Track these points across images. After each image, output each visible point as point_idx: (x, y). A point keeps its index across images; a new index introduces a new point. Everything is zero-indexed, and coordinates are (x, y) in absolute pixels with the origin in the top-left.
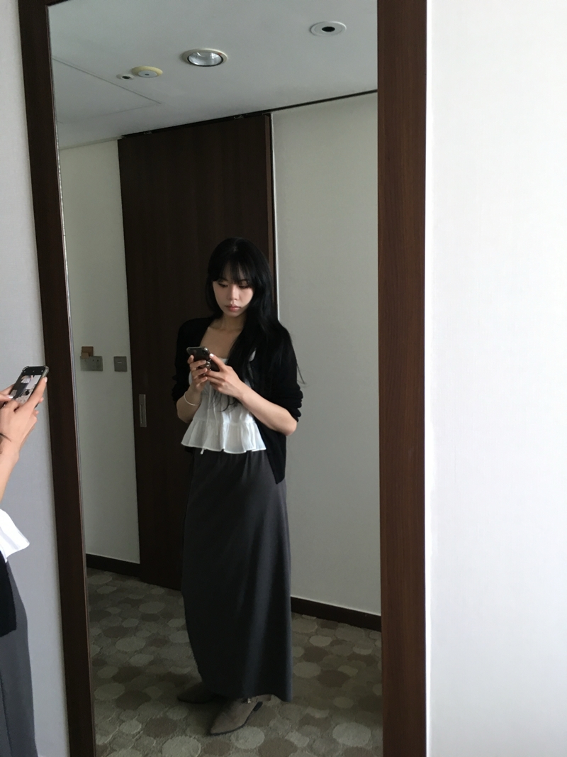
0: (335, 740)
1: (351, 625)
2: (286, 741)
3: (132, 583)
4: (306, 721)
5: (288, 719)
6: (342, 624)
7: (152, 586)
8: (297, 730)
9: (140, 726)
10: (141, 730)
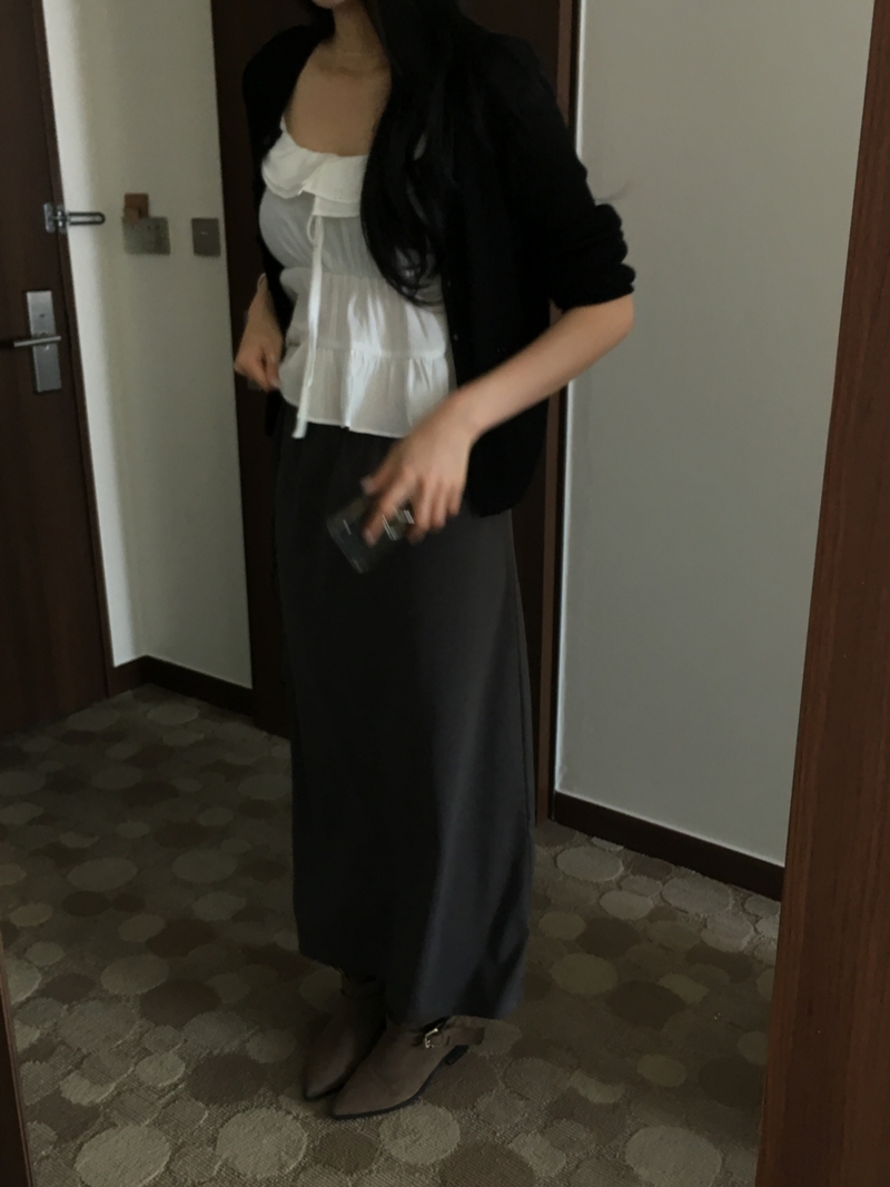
1: (704, 875)
2: (510, 1155)
5: (522, 1097)
6: (683, 870)
8: (542, 1133)
9: (182, 1070)
10: (181, 1080)
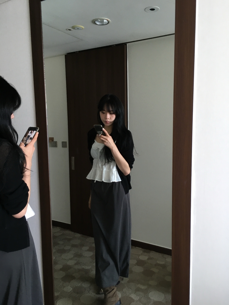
0: (150, 298)
1: (156, 252)
2: (130, 297)
3: (67, 232)
4: (138, 290)
5: (130, 289)
6: (152, 251)
7: (75, 233)
8: (135, 293)
10: (72, 290)
